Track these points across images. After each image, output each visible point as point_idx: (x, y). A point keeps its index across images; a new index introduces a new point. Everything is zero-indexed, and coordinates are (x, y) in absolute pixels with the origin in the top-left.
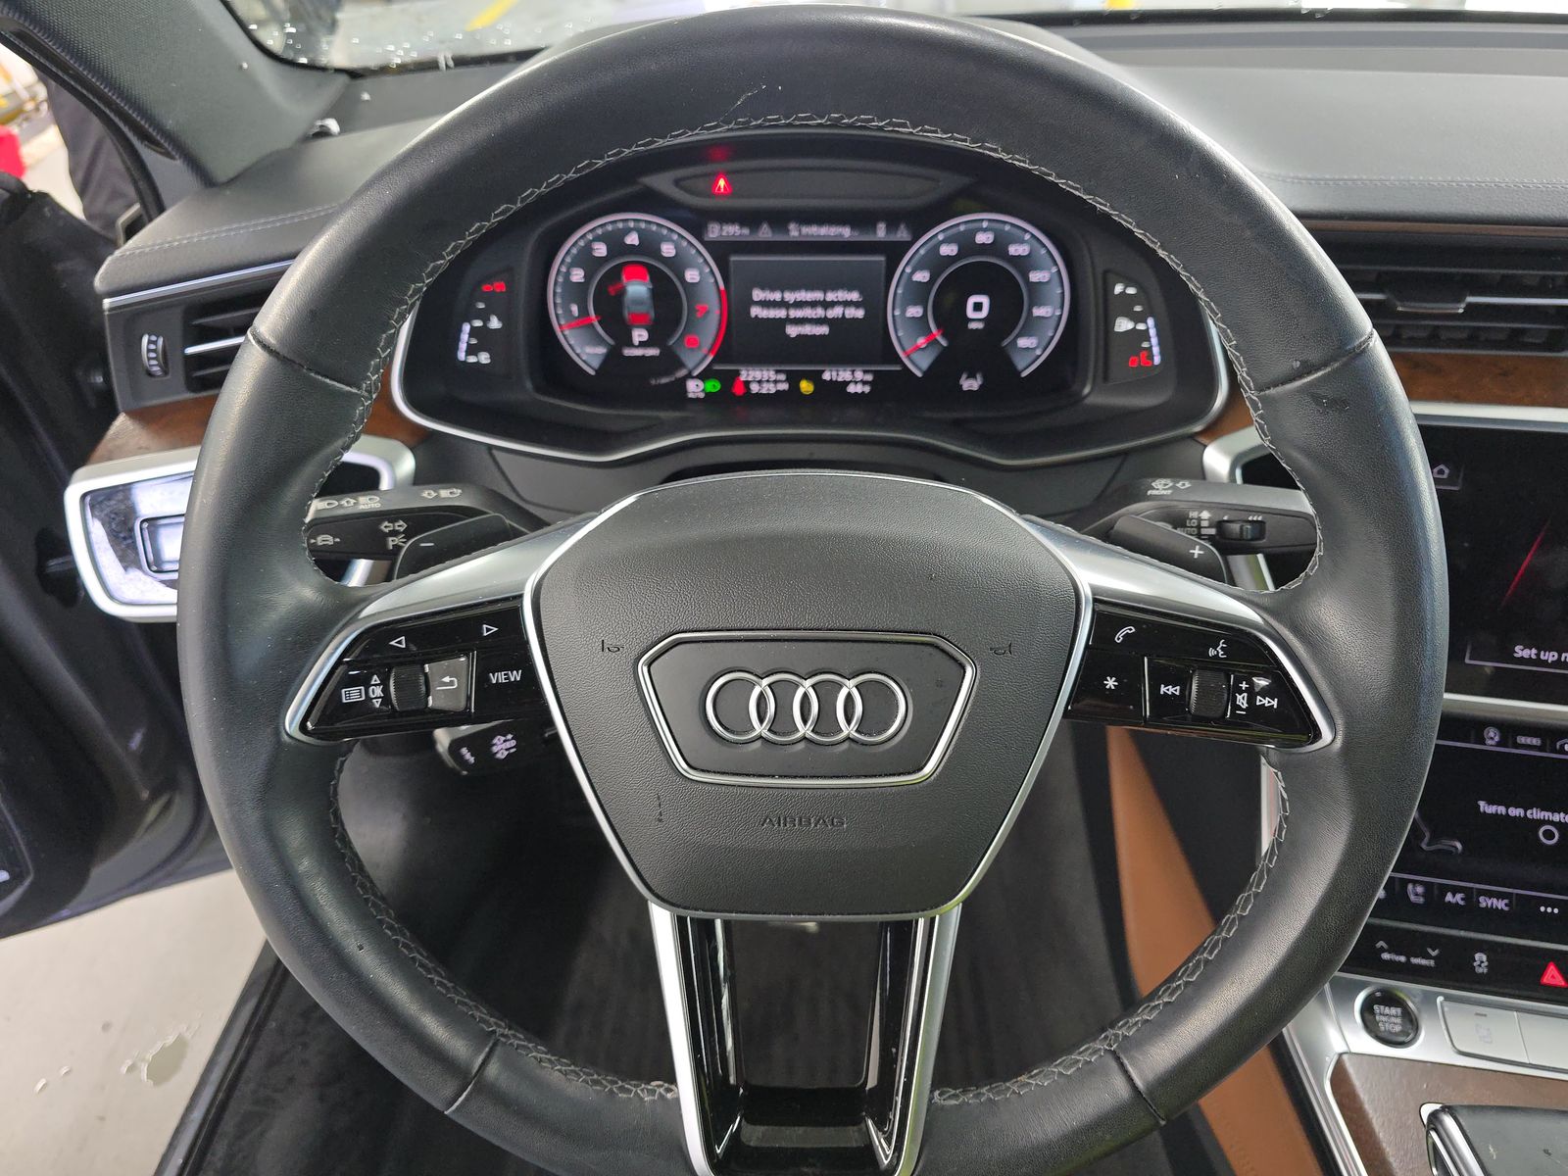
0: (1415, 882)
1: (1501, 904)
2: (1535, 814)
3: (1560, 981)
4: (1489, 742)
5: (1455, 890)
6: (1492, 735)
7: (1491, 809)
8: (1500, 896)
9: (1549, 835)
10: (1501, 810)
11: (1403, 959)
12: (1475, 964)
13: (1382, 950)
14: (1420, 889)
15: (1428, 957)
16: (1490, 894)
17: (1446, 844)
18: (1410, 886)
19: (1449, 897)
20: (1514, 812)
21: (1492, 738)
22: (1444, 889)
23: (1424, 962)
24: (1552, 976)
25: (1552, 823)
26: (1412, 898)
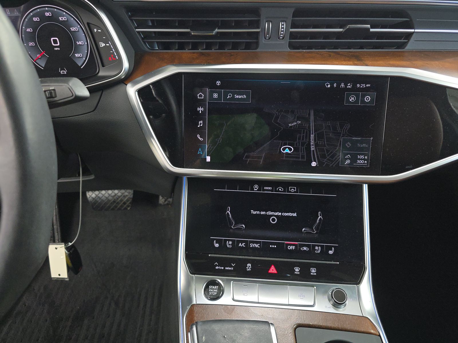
0: (229, 240)
1: (257, 246)
2: (269, 213)
3: (275, 271)
4: (255, 190)
5: (242, 242)
6: (256, 187)
7: (255, 213)
8: (256, 243)
9: (273, 220)
10: (258, 212)
11: (223, 268)
12: (247, 268)
13: (216, 265)
14: (230, 243)
15: (231, 266)
16: (253, 242)
17: (239, 226)
18: (227, 242)
19: (240, 245)
20: (263, 213)
21: (256, 188)
22: (239, 242)
23: (230, 269)
24: (273, 270)
25: (275, 216)
26: (228, 246)
